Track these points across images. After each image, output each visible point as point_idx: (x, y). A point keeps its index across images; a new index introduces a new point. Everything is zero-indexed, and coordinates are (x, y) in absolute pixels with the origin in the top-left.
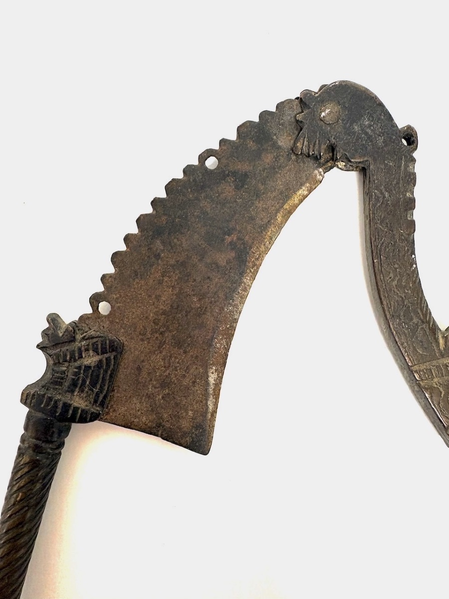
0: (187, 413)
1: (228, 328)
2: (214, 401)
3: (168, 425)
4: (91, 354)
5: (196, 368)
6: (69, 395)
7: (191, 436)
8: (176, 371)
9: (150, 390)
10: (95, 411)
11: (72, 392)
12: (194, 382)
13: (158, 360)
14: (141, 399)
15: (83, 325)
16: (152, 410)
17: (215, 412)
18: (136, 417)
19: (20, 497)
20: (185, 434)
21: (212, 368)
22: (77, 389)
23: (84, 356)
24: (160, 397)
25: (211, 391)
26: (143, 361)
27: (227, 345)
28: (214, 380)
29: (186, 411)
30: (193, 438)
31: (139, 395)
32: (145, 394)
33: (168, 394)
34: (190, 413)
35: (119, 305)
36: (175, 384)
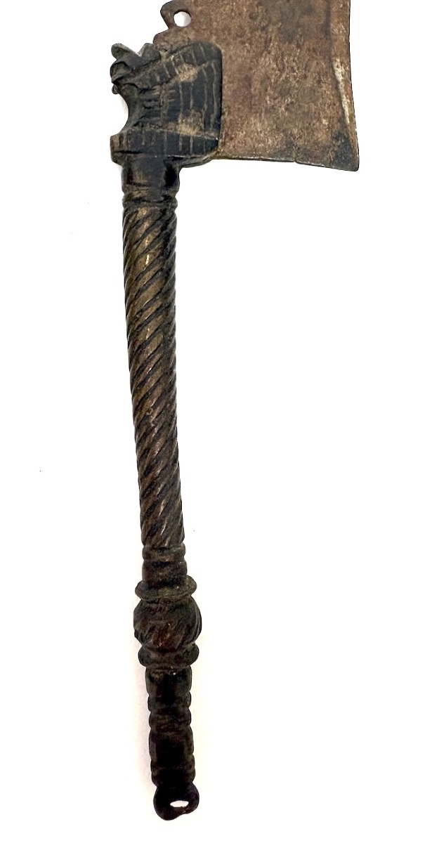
0: (321, 122)
1: (342, 8)
2: (348, 101)
3: (300, 143)
4: (186, 68)
5: (317, 63)
6: (171, 125)
7: (333, 150)
8: (294, 72)
9: (268, 102)
10: (209, 138)
11: (175, 120)
12: (319, 81)
13: (267, 62)
14: (260, 115)
15: (163, 44)
16: (278, 129)
17: (352, 117)
18: (259, 142)
19: (148, 259)
20: (325, 149)
21: (336, 61)
22: (181, 115)
23: (177, 72)
24: (283, 109)
25: (342, 90)
26: (251, 69)
27: (346, 30)
28: (343, 76)
29: (319, 120)
30: (336, 152)
31: (256, 113)
32: (264, 110)
33: (292, 103)
34: (325, 122)
35: (200, 8)
36: (297, 89)
